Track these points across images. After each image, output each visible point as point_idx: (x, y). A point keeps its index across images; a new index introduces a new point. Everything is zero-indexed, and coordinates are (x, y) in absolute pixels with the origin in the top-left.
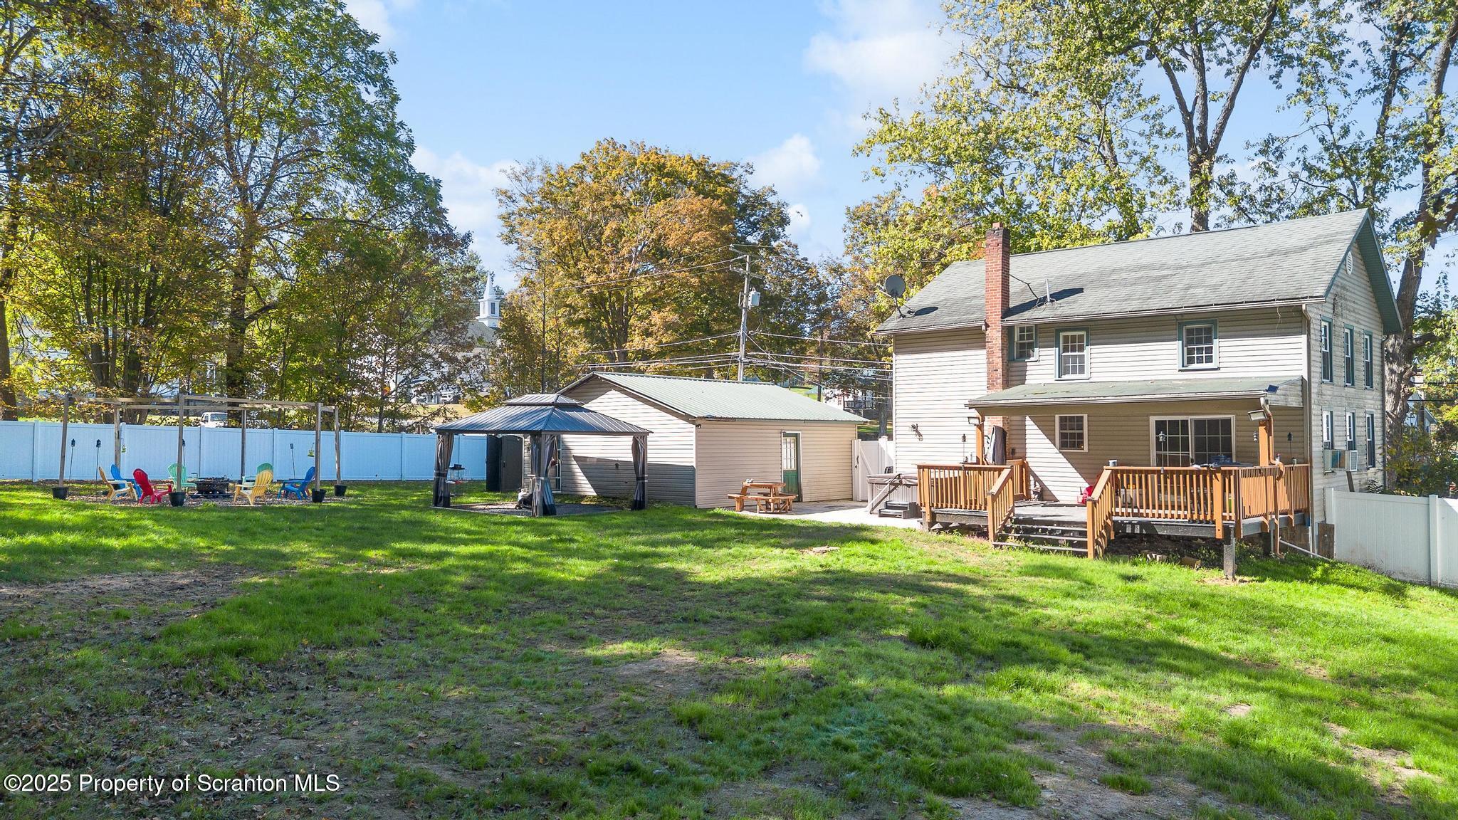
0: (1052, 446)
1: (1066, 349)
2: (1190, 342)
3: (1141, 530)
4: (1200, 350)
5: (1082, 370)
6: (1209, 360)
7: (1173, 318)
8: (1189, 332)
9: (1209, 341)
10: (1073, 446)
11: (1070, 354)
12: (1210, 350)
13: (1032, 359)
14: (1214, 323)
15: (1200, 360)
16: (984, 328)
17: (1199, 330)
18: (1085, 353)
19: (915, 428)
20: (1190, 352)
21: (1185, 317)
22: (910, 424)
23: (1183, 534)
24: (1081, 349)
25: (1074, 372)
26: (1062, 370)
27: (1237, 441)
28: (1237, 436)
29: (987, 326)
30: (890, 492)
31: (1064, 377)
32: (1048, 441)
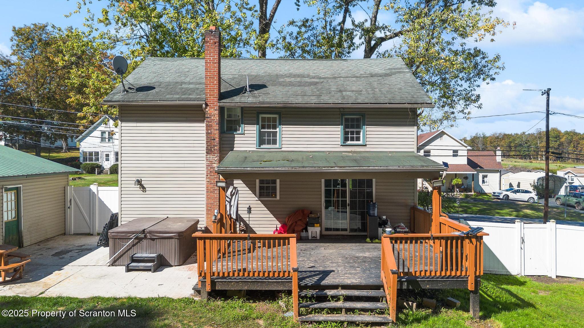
0: (253, 195)
1: (263, 127)
2: (346, 127)
3: (408, 286)
4: (352, 133)
5: (275, 142)
6: (358, 139)
7: (338, 110)
8: (347, 120)
9: (359, 127)
10: (268, 196)
11: (266, 130)
12: (358, 133)
13: (238, 132)
14: (363, 116)
15: (352, 139)
16: (204, 106)
17: (353, 120)
18: (278, 130)
19: (139, 182)
20: (346, 133)
21: (345, 110)
22: (135, 179)
23: (441, 287)
24: (275, 127)
25: (269, 143)
26: (261, 142)
27: (376, 192)
28: (376, 189)
29: (207, 105)
30: (133, 246)
31: (262, 147)
32: (250, 192)
